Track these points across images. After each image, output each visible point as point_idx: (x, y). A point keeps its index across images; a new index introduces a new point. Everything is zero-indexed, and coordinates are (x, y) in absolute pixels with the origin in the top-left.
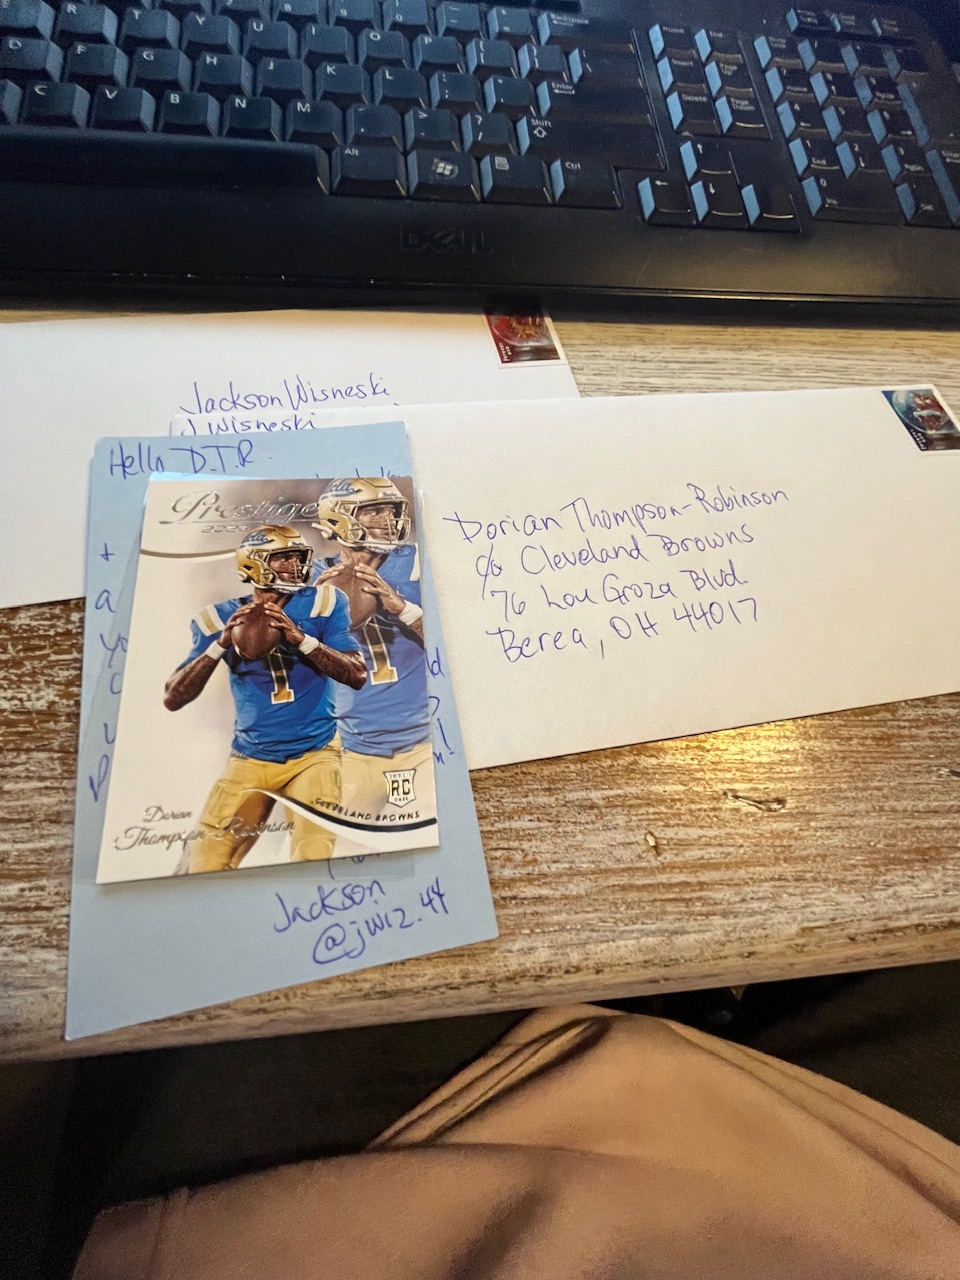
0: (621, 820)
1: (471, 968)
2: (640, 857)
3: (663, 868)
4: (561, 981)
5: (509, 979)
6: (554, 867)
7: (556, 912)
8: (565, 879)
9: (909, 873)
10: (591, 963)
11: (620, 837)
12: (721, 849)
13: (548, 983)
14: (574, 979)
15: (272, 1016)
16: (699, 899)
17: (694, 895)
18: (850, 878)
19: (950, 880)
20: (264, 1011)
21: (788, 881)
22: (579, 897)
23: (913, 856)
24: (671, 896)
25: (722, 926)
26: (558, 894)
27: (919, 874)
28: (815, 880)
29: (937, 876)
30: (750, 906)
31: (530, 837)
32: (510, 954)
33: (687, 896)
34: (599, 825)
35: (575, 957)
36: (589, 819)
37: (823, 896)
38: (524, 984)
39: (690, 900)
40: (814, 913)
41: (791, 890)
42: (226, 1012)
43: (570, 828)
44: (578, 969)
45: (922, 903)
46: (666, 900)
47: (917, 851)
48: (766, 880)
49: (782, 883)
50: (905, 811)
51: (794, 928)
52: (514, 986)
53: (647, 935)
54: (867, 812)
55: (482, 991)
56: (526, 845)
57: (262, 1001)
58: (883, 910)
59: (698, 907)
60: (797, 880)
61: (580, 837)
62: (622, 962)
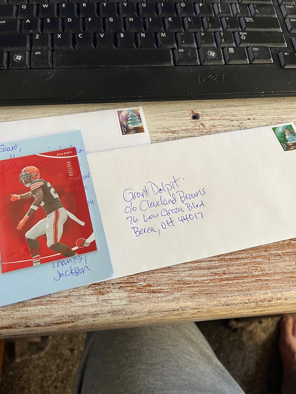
0: (288, 259)
1: (250, 298)
4: (276, 302)
6: (270, 272)
7: (272, 283)
8: (273, 275)
11: (288, 264)
13: (272, 302)
22: (277, 280)
26: (272, 279)
31: (262, 264)
34: (281, 260)
35: (279, 295)
36: (278, 258)
38: (265, 303)
43: (273, 261)
44: (280, 299)
52: (263, 303)
56: (261, 266)
61: (276, 263)
62: (292, 297)
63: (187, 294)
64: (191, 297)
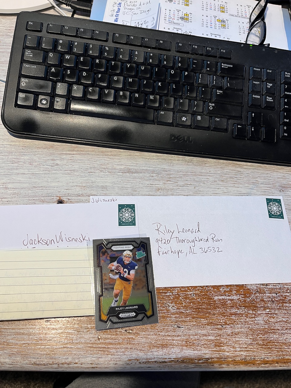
1: (54, 361)
2: (96, 340)
3: (100, 344)
4: (73, 365)
5: (62, 364)
6: (76, 341)
7: (74, 351)
8: (78, 344)
9: (158, 350)
10: (80, 362)
11: (92, 336)
12: (115, 340)
13: (70, 365)
14: (76, 365)
15: (14, 366)
16: (107, 351)
17: (106, 350)
18: (143, 349)
19: (167, 352)
20: (12, 364)
21: (128, 349)
22: (80, 348)
23: (160, 346)
24: (101, 350)
25: (110, 357)
26: (76, 347)
27: (160, 350)
28: (135, 349)
29: (164, 351)
30: (118, 353)
31: (72, 335)
32: (63, 359)
33: (104, 350)
34: (88, 333)
35: (77, 361)
36: (86, 331)
37: (136, 353)
38: (65, 365)
39: (105, 351)
40: (132, 356)
41: (128, 351)
42: (5, 364)
43: (82, 333)
44: (77, 363)
45: (158, 356)
46: (99, 350)
47: (162, 345)
48: (123, 348)
49: (127, 349)
50: (162, 335)
51: (127, 359)
52: (63, 366)
53: (93, 357)
54: (152, 335)
55: (56, 366)
57: (12, 362)
58: (149, 357)
59: (106, 353)
60: (130, 349)
61: (83, 335)
62: (87, 363)
63: (8, 353)
64: (10, 356)
